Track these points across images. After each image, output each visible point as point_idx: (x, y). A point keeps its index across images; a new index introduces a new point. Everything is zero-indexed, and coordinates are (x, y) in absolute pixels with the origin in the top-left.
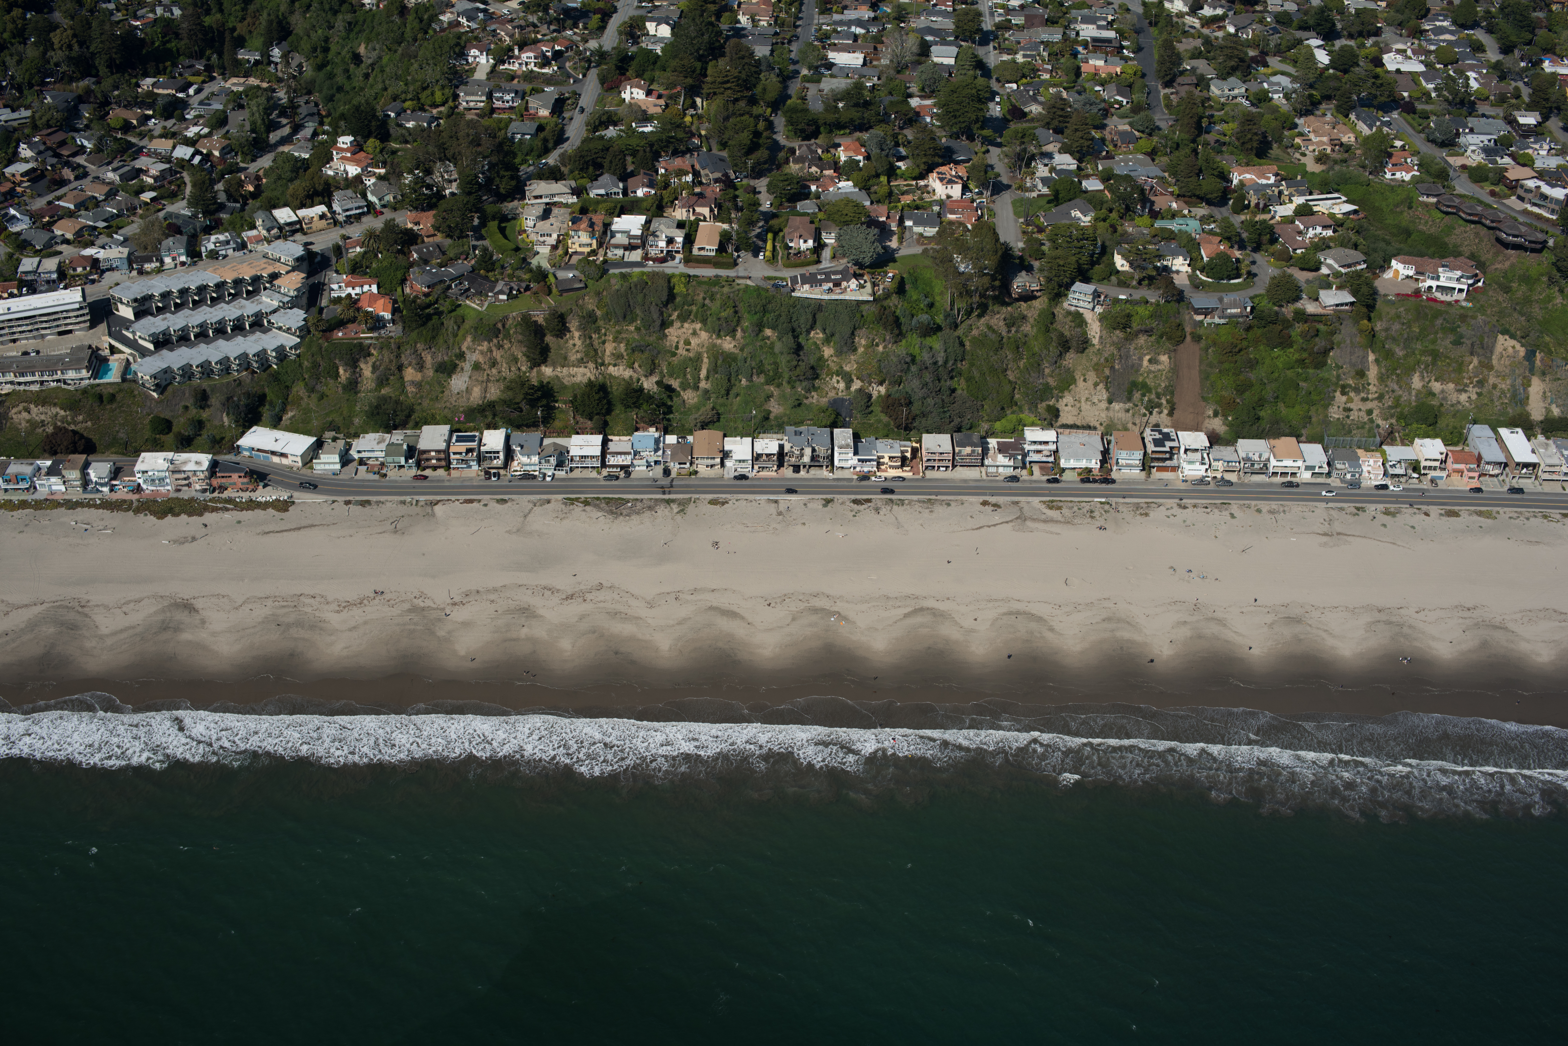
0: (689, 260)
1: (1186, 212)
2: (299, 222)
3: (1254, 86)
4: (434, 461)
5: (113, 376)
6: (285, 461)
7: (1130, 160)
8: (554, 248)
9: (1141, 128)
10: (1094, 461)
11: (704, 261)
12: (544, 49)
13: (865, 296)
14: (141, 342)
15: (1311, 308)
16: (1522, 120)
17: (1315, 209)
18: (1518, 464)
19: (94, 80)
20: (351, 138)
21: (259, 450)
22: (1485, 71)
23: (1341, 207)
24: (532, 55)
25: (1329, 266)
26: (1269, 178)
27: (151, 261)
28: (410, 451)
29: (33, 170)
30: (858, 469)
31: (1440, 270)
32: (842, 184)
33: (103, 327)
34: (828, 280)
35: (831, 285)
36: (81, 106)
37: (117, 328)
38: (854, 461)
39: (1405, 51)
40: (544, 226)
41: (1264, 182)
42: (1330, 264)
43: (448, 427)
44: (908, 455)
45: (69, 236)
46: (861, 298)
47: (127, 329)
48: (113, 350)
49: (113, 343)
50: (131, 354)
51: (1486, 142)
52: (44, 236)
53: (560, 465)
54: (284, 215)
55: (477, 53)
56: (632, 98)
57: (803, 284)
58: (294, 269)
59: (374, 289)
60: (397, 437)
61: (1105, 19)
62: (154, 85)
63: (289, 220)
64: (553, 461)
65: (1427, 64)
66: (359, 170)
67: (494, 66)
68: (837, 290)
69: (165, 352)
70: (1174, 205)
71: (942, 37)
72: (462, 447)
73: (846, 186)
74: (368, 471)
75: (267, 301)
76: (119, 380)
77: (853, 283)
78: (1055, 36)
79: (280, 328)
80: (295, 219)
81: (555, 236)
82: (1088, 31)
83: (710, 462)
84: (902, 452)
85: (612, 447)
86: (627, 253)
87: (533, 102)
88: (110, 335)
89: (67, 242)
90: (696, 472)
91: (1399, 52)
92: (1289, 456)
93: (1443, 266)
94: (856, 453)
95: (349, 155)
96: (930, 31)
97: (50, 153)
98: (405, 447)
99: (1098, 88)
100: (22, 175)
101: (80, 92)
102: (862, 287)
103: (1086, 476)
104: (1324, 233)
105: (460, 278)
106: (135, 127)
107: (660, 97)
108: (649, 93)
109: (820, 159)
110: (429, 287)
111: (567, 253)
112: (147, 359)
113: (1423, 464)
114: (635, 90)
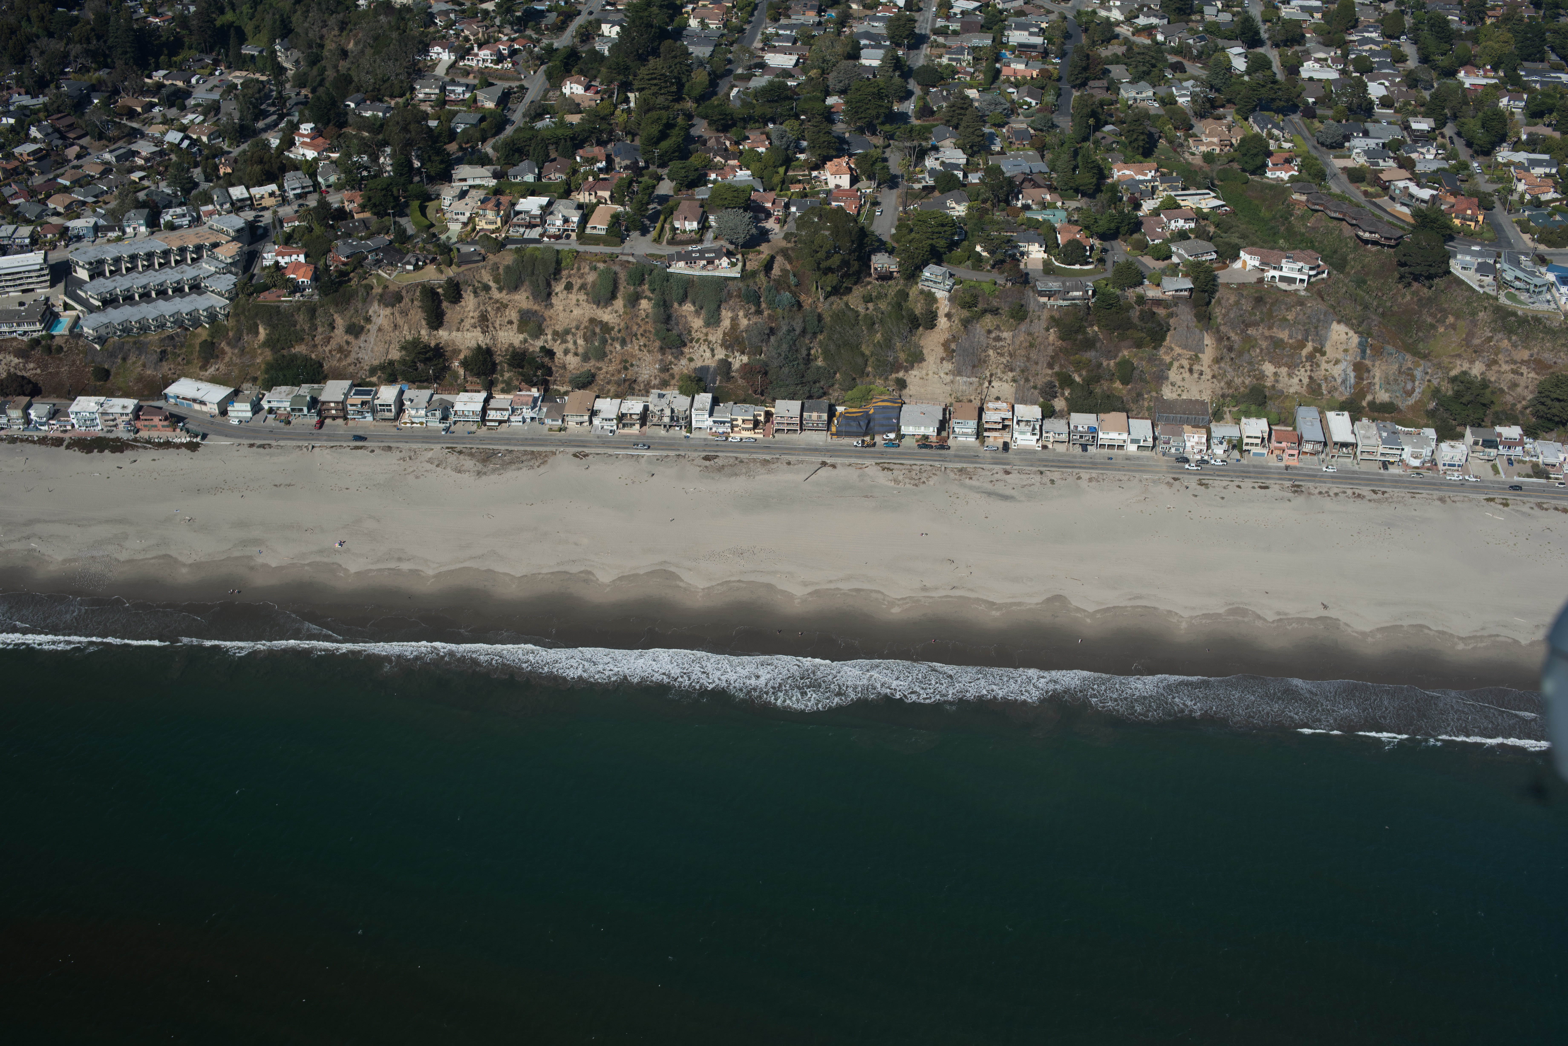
0: (582, 237)
1: (1059, 204)
2: (251, 198)
3: (1162, 90)
4: (333, 412)
5: (62, 329)
6: (204, 408)
7: (1020, 156)
8: (465, 224)
9: (1040, 127)
10: (931, 429)
11: (596, 240)
12: (501, 47)
13: (735, 273)
14: (92, 300)
15: (1152, 293)
16: (1415, 126)
17: (1182, 203)
18: (1336, 443)
19: (108, 70)
20: (312, 125)
21: (184, 398)
22: (1397, 80)
23: (1208, 202)
24: (488, 52)
25: (1180, 256)
26: (1146, 175)
27: (114, 230)
28: (314, 402)
29: (40, 150)
30: (714, 430)
31: (1284, 261)
32: (739, 173)
33: (61, 286)
34: (702, 258)
35: (705, 262)
36: (93, 94)
37: (73, 287)
38: (709, 422)
39: (1326, 60)
40: (459, 205)
41: (1142, 178)
42: (1180, 253)
43: (349, 382)
44: (762, 418)
45: (61, 210)
46: (729, 275)
47: (81, 289)
48: (66, 307)
49: (69, 301)
50: (82, 311)
51: (1374, 146)
52: (38, 209)
53: (445, 418)
54: (238, 192)
55: (440, 50)
56: (572, 93)
57: (679, 260)
58: (234, 239)
59: (302, 259)
60: (305, 390)
61: (1037, 26)
62: (164, 77)
63: (240, 197)
64: (438, 414)
65: (1343, 72)
66: (316, 154)
67: (455, 62)
68: (710, 267)
69: (110, 310)
70: (1048, 197)
71: (876, 41)
72: (358, 399)
73: (744, 175)
74: (275, 419)
75: (207, 267)
76: (67, 333)
77: (725, 261)
78: (985, 41)
79: (213, 292)
80: (247, 195)
81: (468, 214)
82: (1016, 37)
83: (579, 419)
84: (754, 416)
85: (493, 403)
86: (528, 231)
87: (481, 95)
88: (66, 294)
89: (58, 214)
90: (565, 429)
91: (1318, 60)
92: (1115, 430)
93: (1288, 257)
94: (711, 415)
95: (308, 140)
96: (867, 35)
97: (57, 135)
98: (308, 398)
99: (1011, 90)
100: (29, 155)
101: (94, 81)
102: (734, 265)
103: (924, 442)
104: (1187, 226)
105: (376, 250)
106: (139, 114)
107: (597, 92)
108: (587, 88)
109: (726, 149)
110: (348, 257)
111: (474, 229)
112: (94, 315)
113: (1246, 440)
114: (575, 86)
